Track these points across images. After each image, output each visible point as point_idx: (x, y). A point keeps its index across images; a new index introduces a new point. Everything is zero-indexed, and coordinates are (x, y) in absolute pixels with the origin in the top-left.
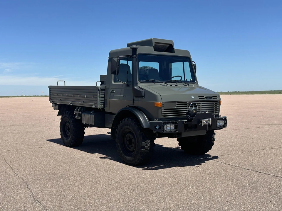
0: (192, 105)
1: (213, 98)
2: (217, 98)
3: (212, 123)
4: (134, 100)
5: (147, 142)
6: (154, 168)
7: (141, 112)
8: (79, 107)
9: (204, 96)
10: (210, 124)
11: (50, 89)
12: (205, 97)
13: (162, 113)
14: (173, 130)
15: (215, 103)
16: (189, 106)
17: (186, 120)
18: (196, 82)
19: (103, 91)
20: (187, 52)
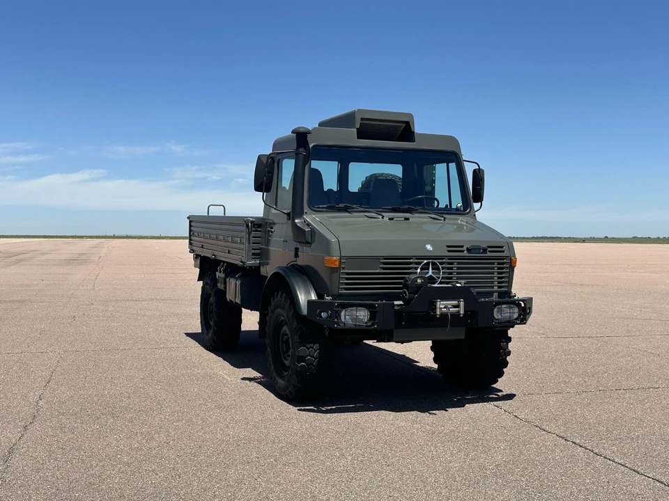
0: (426, 266)
1: (490, 251)
2: (503, 252)
3: (465, 311)
4: (297, 250)
5: (313, 348)
6: (329, 409)
7: (305, 277)
8: (224, 262)
9: (462, 247)
10: (460, 314)
11: (190, 222)
12: (465, 248)
13: (342, 283)
14: (366, 323)
15: (499, 264)
16: (416, 269)
17: (401, 302)
18: (469, 212)
19: (258, 229)
20: (453, 140)
